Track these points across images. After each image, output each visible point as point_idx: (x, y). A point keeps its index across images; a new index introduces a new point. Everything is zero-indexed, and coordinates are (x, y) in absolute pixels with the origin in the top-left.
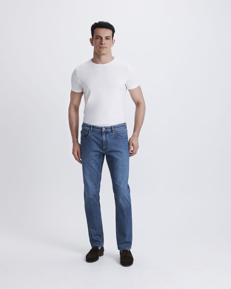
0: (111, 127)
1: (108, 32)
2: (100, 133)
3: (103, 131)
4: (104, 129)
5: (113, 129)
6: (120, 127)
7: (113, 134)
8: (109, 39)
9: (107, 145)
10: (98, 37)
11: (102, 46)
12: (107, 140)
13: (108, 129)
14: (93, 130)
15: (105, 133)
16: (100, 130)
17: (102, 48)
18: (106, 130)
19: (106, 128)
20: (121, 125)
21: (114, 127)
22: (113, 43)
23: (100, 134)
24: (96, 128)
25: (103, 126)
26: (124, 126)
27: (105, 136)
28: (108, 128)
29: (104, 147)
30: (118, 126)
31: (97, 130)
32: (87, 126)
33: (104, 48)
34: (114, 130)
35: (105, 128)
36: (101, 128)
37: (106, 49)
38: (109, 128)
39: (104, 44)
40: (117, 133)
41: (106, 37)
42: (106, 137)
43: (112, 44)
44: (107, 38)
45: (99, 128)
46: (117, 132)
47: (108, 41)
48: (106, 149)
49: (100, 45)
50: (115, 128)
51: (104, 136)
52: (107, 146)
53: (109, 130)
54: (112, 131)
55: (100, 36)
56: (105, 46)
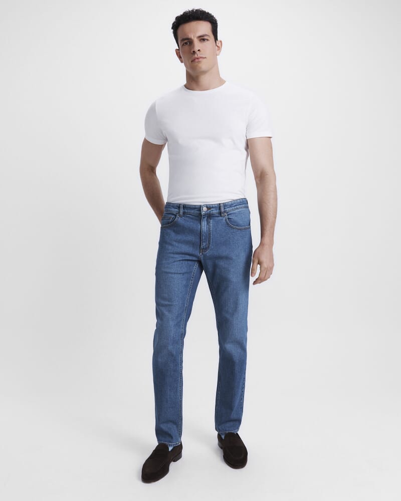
0: (219, 206)
1: (204, 28)
2: (197, 216)
3: (203, 213)
4: (205, 209)
5: (222, 210)
6: (236, 206)
7: (222, 219)
8: (207, 40)
9: (209, 241)
10: (186, 41)
11: (196, 56)
12: (210, 231)
13: (212, 209)
14: (184, 213)
15: (208, 217)
16: (196, 212)
17: (197, 60)
18: (208, 212)
19: (209, 207)
20: (239, 201)
21: (225, 205)
22: (219, 48)
23: (197, 220)
24: (190, 208)
25: (202, 204)
26: (244, 203)
27: (206, 223)
28: (213, 208)
29: (204, 245)
30: (232, 204)
31: (192, 211)
32: (173, 207)
33: (200, 59)
34: (225, 211)
35: (207, 207)
36: (199, 208)
37: (204, 61)
38: (215, 207)
39: (198, 52)
40: (230, 217)
41: (201, 36)
42: (208, 224)
43: (218, 50)
44: (202, 39)
45: (195, 208)
46: (230, 214)
47: (206, 43)
48: (206, 249)
49: (192, 56)
50: (226, 207)
51: (204, 223)
52: (209, 243)
53: (215, 211)
54: (220, 213)
55: (188, 39)
56: (201, 56)
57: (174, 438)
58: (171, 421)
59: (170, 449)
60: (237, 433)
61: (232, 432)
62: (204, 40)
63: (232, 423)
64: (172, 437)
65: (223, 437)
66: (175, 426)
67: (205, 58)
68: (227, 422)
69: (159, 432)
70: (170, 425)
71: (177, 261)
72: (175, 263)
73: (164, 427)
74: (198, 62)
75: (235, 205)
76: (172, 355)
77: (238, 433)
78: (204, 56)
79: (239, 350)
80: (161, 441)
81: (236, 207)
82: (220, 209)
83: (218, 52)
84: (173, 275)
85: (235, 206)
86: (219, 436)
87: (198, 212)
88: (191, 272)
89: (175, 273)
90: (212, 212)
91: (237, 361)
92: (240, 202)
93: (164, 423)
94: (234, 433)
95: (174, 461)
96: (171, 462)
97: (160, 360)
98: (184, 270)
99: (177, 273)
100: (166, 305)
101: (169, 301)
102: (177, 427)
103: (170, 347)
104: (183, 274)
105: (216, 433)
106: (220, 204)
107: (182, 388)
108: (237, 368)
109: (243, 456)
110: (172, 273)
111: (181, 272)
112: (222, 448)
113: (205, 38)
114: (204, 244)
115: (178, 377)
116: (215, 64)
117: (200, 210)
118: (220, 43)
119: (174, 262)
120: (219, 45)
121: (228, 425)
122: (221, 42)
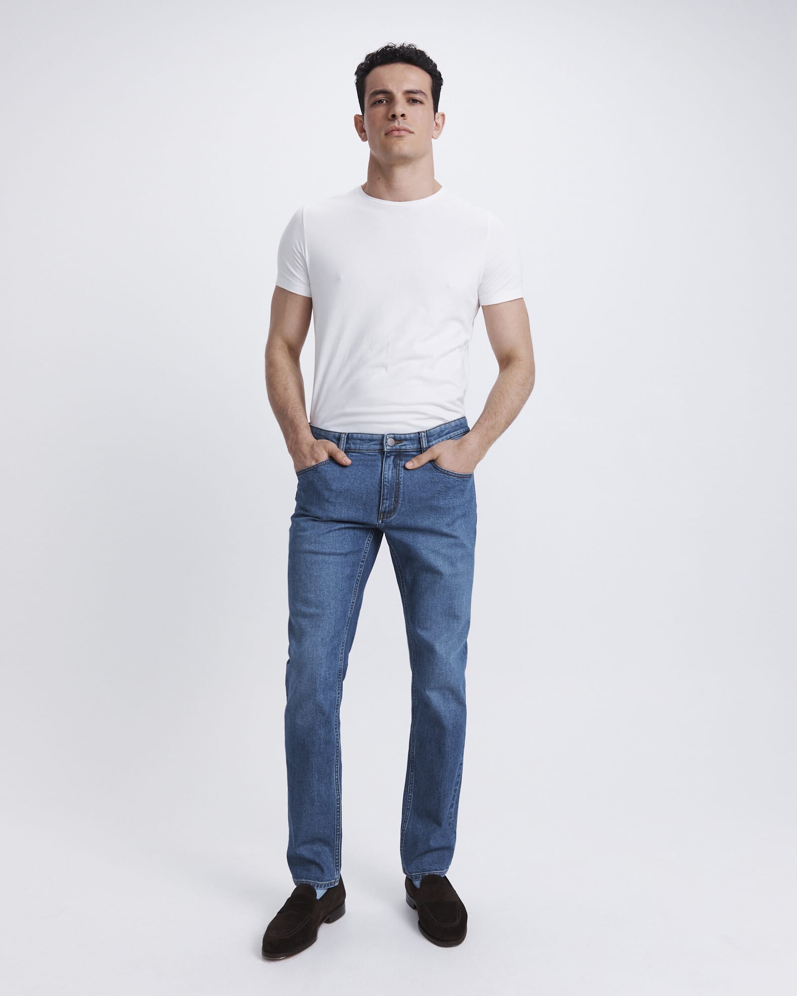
0: (418, 437)
1: (417, 79)
2: (376, 455)
3: (387, 449)
4: (390, 442)
5: (425, 443)
6: (449, 433)
8: (421, 102)
9: (397, 497)
10: (380, 97)
11: (396, 124)
12: (398, 484)
13: (405, 443)
14: (348, 450)
15: (396, 456)
16: (373, 447)
17: (396, 133)
18: (398, 447)
19: (398, 439)
20: (453, 424)
21: (430, 434)
22: (439, 127)
24: (361, 439)
25: (386, 432)
27: (391, 466)
28: (406, 440)
29: (386, 505)
30: (442, 431)
31: (365, 446)
33: (403, 133)
34: (428, 445)
35: (394, 438)
36: (381, 440)
37: (408, 138)
38: (411, 439)
39: (400, 119)
41: (409, 93)
42: (395, 468)
43: (436, 130)
44: (412, 99)
45: (371, 440)
47: (418, 107)
48: (390, 512)
49: (388, 125)
50: (432, 438)
51: (388, 466)
52: (397, 502)
53: (410, 446)
54: (420, 450)
55: (385, 92)
56: (406, 126)
57: (326, 871)
58: (320, 840)
59: (320, 893)
60: (445, 877)
61: (437, 873)
62: (415, 101)
63: (435, 854)
64: (322, 871)
65: (417, 883)
66: (327, 849)
67: (413, 133)
68: (426, 852)
69: (295, 861)
70: (317, 847)
71: (335, 530)
72: (331, 534)
73: (304, 851)
74: (397, 136)
75: (447, 431)
76: (323, 714)
77: (447, 875)
78: (411, 129)
79: (453, 705)
80: (302, 878)
81: (448, 436)
82: (420, 442)
83: (435, 132)
84: (327, 557)
85: (446, 434)
86: (409, 883)
87: (378, 447)
88: (359, 551)
89: (330, 554)
90: (404, 447)
91: (450, 727)
92: (456, 426)
93: (305, 843)
94: (439, 877)
95: (329, 921)
96: (320, 924)
97: (299, 722)
98: (347, 548)
99: (335, 554)
100: (311, 616)
101: (317, 607)
102: (332, 851)
103: (320, 697)
104: (346, 555)
105: (404, 877)
106: (419, 433)
107: (341, 775)
108: (449, 741)
109: (458, 921)
110: (324, 554)
111: (344, 551)
112: (414, 908)
113: (418, 97)
114: (387, 503)
115: (333, 755)
116: (427, 152)
117: (382, 444)
118: (441, 118)
119: (329, 532)
120: (439, 121)
121: (428, 858)
122: (443, 115)
